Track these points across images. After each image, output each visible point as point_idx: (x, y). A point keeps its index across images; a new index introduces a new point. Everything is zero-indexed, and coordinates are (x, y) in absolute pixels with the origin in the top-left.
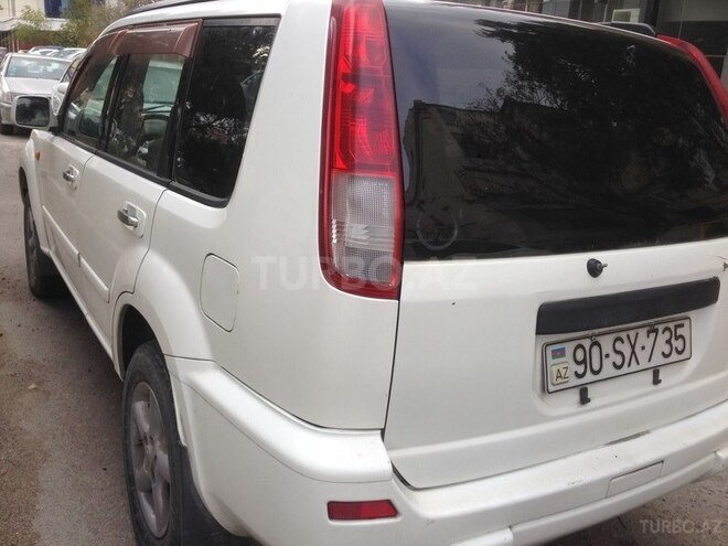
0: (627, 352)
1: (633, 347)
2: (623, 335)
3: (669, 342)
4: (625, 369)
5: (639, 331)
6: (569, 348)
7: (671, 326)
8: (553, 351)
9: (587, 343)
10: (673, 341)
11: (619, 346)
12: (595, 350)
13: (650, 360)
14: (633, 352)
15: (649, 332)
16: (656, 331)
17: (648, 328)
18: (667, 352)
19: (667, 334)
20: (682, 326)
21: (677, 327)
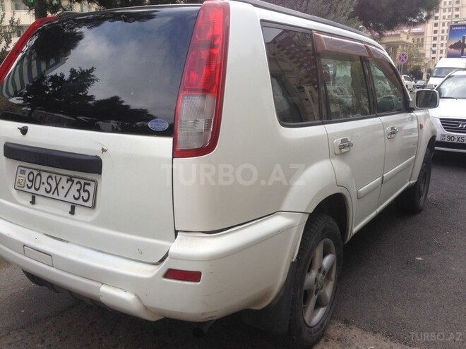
0: (54, 186)
1: (57, 184)
2: (53, 176)
3: (79, 191)
4: (50, 195)
5: (63, 177)
6: (28, 171)
7: (82, 182)
8: (21, 170)
9: (36, 173)
10: (82, 191)
11: (50, 180)
12: (39, 178)
13: (65, 196)
14: (57, 188)
15: (68, 180)
16: (73, 181)
17: (69, 178)
18: (77, 197)
19: (78, 186)
20: (89, 184)
21: (85, 184)
